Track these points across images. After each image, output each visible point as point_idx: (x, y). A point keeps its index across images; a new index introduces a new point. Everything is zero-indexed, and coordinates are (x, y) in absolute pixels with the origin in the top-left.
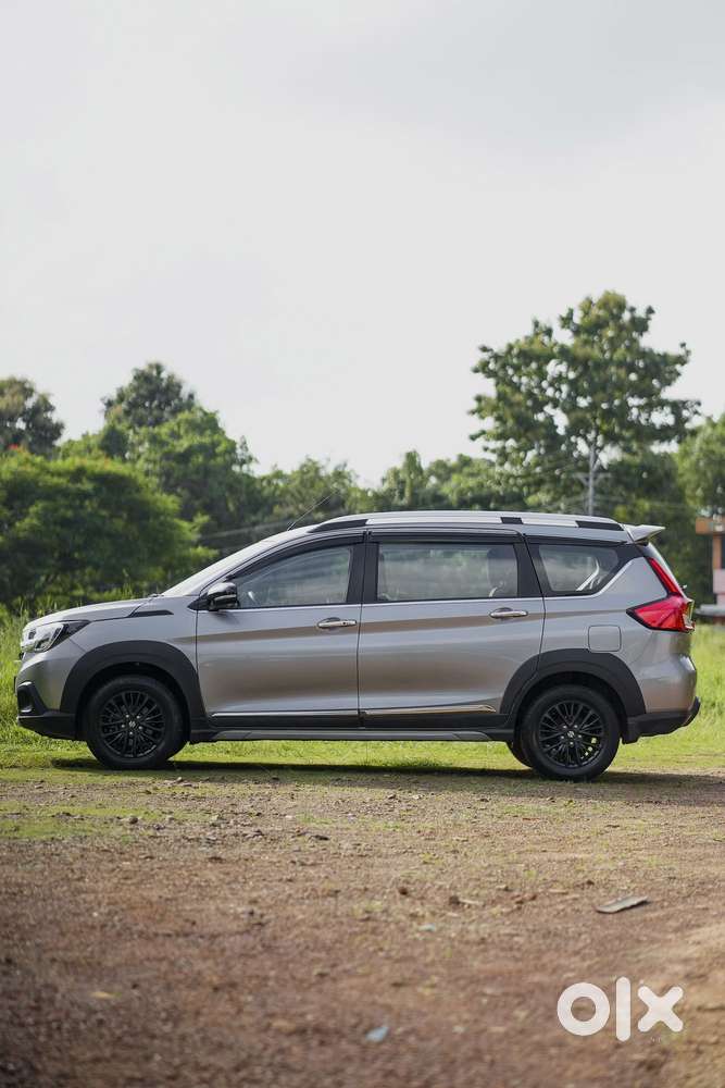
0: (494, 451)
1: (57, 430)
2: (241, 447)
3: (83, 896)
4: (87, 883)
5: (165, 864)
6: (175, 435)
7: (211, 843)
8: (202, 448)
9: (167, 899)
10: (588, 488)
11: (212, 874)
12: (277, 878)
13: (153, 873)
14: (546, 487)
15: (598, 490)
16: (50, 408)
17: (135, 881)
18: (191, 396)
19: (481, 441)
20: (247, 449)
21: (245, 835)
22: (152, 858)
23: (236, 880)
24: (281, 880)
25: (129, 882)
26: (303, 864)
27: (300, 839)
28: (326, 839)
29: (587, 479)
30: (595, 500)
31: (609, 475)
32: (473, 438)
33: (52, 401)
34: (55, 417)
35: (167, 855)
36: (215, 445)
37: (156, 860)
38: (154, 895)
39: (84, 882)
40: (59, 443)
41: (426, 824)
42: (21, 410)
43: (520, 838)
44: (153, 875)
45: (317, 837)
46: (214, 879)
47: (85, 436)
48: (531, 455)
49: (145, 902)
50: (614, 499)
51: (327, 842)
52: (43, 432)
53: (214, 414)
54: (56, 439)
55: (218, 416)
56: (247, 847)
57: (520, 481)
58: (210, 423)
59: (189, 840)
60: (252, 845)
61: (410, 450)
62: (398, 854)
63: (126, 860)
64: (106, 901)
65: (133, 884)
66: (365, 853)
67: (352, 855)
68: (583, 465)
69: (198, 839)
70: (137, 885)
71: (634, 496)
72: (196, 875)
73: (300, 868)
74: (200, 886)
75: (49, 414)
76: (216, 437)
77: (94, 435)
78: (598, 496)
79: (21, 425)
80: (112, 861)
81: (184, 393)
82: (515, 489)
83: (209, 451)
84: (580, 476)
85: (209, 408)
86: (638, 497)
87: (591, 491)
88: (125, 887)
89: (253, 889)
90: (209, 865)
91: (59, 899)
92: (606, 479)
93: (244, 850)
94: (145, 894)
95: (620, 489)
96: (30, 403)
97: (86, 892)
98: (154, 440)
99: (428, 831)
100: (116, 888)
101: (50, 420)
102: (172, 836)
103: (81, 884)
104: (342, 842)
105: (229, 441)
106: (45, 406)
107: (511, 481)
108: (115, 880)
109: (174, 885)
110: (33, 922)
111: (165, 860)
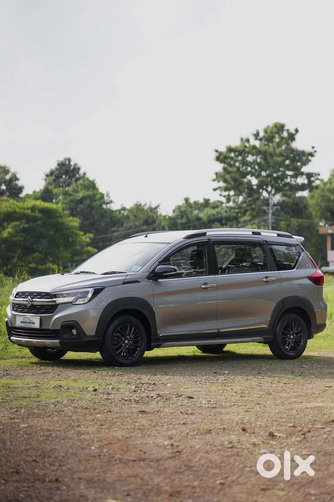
0: (224, 196)
1: (21, 189)
2: (107, 196)
3: (83, 436)
4: (83, 429)
5: (118, 415)
6: (76, 191)
7: (137, 402)
8: (88, 197)
9: (126, 438)
10: (268, 213)
11: (143, 420)
12: (178, 423)
13: (114, 421)
14: (248, 213)
15: (273, 214)
16: (17, 179)
17: (106, 426)
18: (85, 174)
19: (218, 192)
20: (109, 197)
21: (152, 397)
22: (110, 412)
23: (157, 425)
24: (179, 424)
25: (104, 427)
26: (187, 414)
27: (180, 398)
28: (192, 398)
29: (269, 210)
30: (272, 219)
31: (279, 207)
32: (215, 190)
33: (18, 176)
34: (19, 183)
35: (117, 409)
36: (94, 196)
37: (112, 413)
38: (119, 434)
39: (81, 427)
40: (22, 195)
41: (237, 388)
42: (4, 181)
43: (285, 395)
44: (114, 423)
45: (188, 397)
46: (146, 424)
47: (34, 192)
48: (241, 198)
49: (115, 439)
50: (280, 218)
51: (193, 400)
52: (14, 190)
53: (93, 181)
54: (20, 193)
55: (95, 182)
56: (155, 403)
57: (236, 210)
58: (92, 185)
59: (126, 401)
60: (157, 402)
61: (186, 197)
62: (231, 406)
63: (98, 413)
64: (96, 439)
65: (106, 428)
66: (215, 406)
67: (209, 407)
68: (266, 202)
69: (130, 400)
70: (109, 428)
71: (289, 217)
72: (136, 422)
73: (186, 416)
74: (140, 429)
75: (17, 182)
76: (95, 192)
77: (38, 192)
78: (274, 217)
79: (4, 187)
80: (91, 414)
81: (81, 172)
82: (234, 214)
83: (92, 198)
84: (265, 208)
85: (91, 179)
86: (292, 217)
87: (270, 215)
88: (103, 431)
89: (168, 430)
90: (140, 415)
91: (71, 438)
92: (277, 209)
93: (154, 406)
94: (114, 434)
95: (283, 213)
96: (8, 177)
97: (84, 434)
98: (66, 194)
99: (240, 392)
100: (99, 432)
101: (17, 185)
102: (116, 399)
103: (80, 429)
104: (201, 399)
105: (101, 193)
106: (15, 178)
107: (232, 211)
108: (96, 426)
109: (127, 428)
110: (63, 454)
111: (117, 413)
